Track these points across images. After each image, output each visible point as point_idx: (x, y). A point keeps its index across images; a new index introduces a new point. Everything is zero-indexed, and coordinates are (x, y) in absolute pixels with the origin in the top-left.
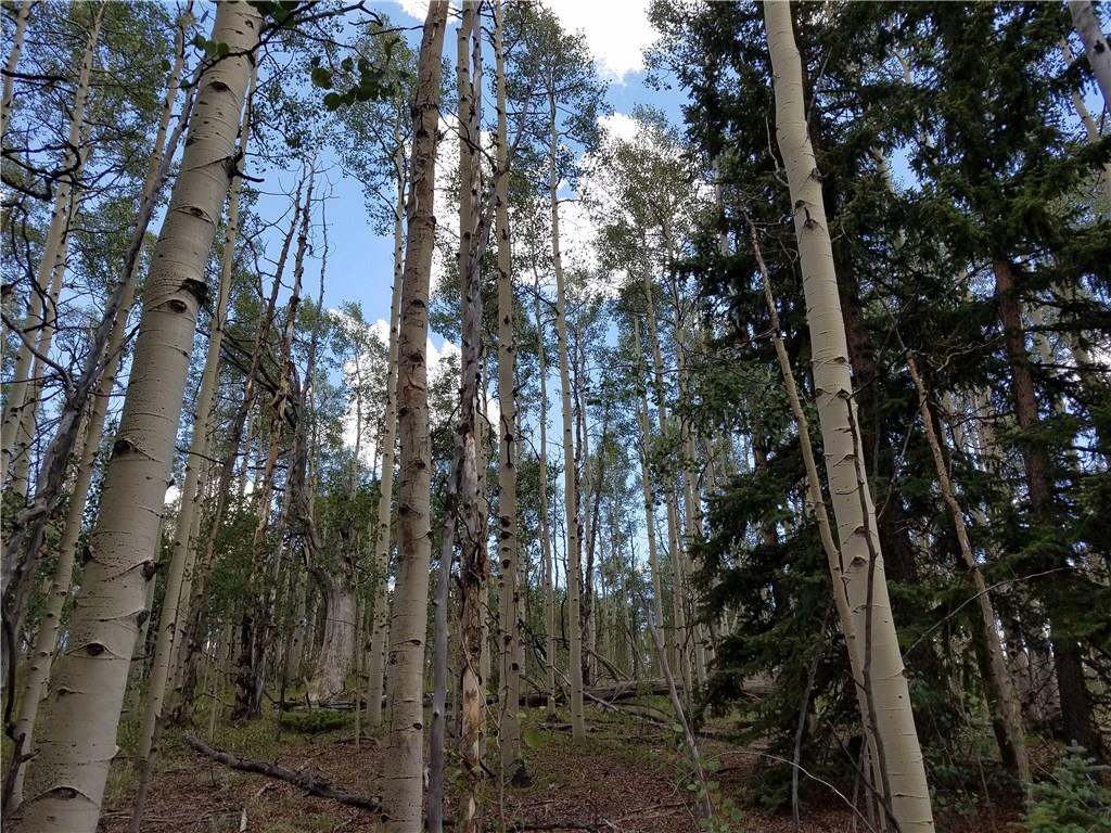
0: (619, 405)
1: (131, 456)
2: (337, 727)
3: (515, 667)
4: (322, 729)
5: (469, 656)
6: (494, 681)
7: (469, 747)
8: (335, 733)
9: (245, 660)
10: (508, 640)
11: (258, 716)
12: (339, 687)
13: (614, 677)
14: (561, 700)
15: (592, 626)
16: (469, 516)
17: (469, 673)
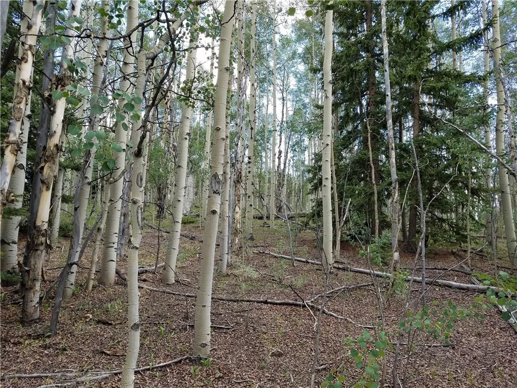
0: (303, 95)
1: (181, 168)
2: (193, 222)
3: (251, 205)
4: (187, 223)
5: (237, 202)
6: (245, 209)
7: (237, 225)
8: (191, 224)
9: (160, 199)
10: (249, 197)
11: (165, 217)
12: (189, 209)
13: (290, 210)
14: (268, 218)
15: (284, 190)
16: (238, 163)
17: (237, 207)
